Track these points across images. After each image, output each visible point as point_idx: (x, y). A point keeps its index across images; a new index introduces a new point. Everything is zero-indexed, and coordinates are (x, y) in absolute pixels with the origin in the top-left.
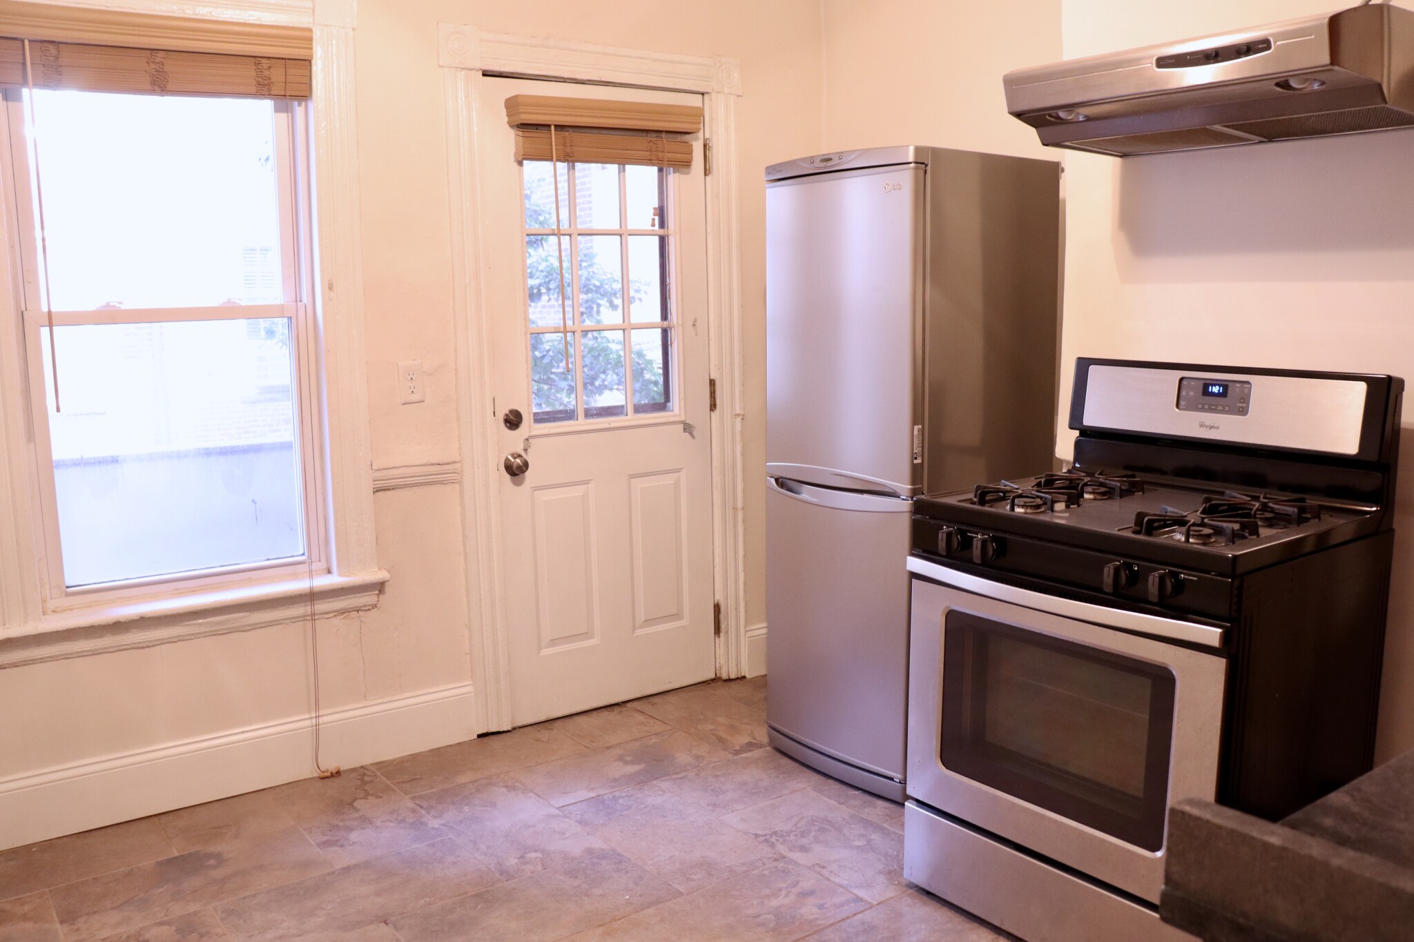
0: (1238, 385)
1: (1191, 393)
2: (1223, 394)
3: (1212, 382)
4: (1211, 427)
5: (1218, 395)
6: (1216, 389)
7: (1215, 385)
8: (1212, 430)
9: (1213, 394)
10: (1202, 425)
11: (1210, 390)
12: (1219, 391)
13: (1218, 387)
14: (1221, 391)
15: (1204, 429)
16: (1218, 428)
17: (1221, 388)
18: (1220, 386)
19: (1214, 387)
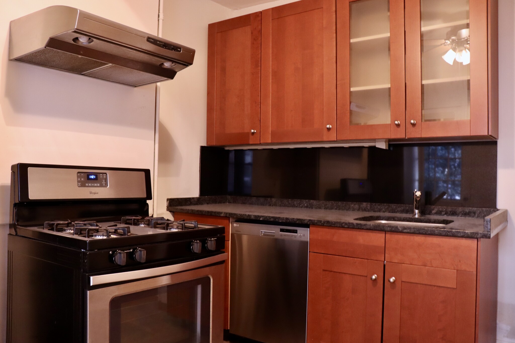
0: (101, 175)
1: (82, 179)
2: (96, 179)
3: (91, 174)
4: (95, 193)
5: (94, 179)
6: (92, 177)
7: (92, 175)
8: (95, 194)
9: (91, 179)
10: (91, 193)
11: (90, 177)
12: (94, 177)
13: (93, 176)
14: (95, 177)
15: (92, 194)
16: (98, 193)
17: (95, 176)
18: (94, 175)
19: (92, 176)
